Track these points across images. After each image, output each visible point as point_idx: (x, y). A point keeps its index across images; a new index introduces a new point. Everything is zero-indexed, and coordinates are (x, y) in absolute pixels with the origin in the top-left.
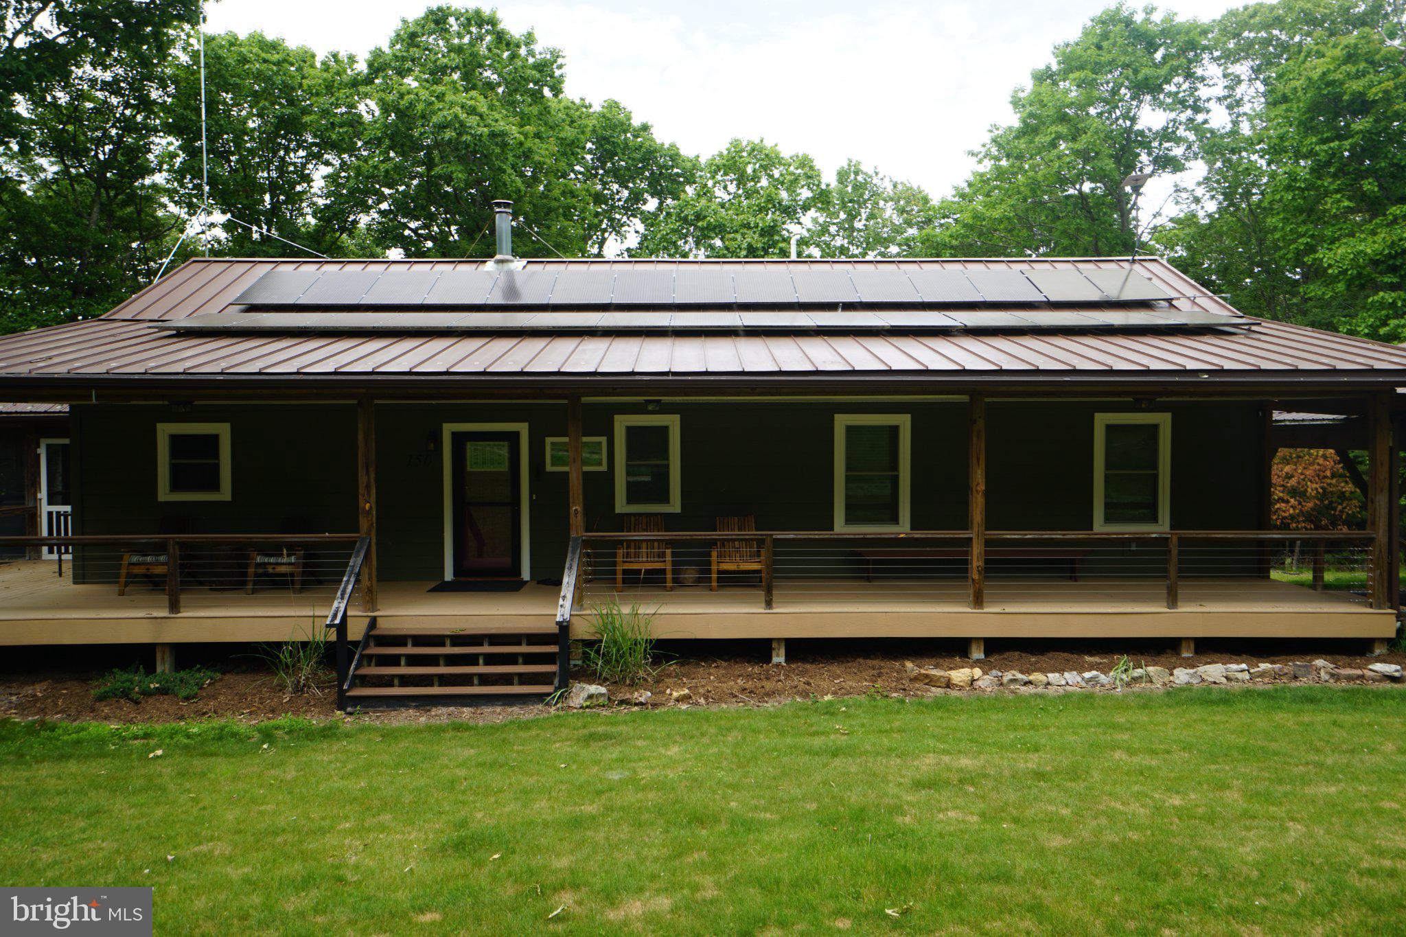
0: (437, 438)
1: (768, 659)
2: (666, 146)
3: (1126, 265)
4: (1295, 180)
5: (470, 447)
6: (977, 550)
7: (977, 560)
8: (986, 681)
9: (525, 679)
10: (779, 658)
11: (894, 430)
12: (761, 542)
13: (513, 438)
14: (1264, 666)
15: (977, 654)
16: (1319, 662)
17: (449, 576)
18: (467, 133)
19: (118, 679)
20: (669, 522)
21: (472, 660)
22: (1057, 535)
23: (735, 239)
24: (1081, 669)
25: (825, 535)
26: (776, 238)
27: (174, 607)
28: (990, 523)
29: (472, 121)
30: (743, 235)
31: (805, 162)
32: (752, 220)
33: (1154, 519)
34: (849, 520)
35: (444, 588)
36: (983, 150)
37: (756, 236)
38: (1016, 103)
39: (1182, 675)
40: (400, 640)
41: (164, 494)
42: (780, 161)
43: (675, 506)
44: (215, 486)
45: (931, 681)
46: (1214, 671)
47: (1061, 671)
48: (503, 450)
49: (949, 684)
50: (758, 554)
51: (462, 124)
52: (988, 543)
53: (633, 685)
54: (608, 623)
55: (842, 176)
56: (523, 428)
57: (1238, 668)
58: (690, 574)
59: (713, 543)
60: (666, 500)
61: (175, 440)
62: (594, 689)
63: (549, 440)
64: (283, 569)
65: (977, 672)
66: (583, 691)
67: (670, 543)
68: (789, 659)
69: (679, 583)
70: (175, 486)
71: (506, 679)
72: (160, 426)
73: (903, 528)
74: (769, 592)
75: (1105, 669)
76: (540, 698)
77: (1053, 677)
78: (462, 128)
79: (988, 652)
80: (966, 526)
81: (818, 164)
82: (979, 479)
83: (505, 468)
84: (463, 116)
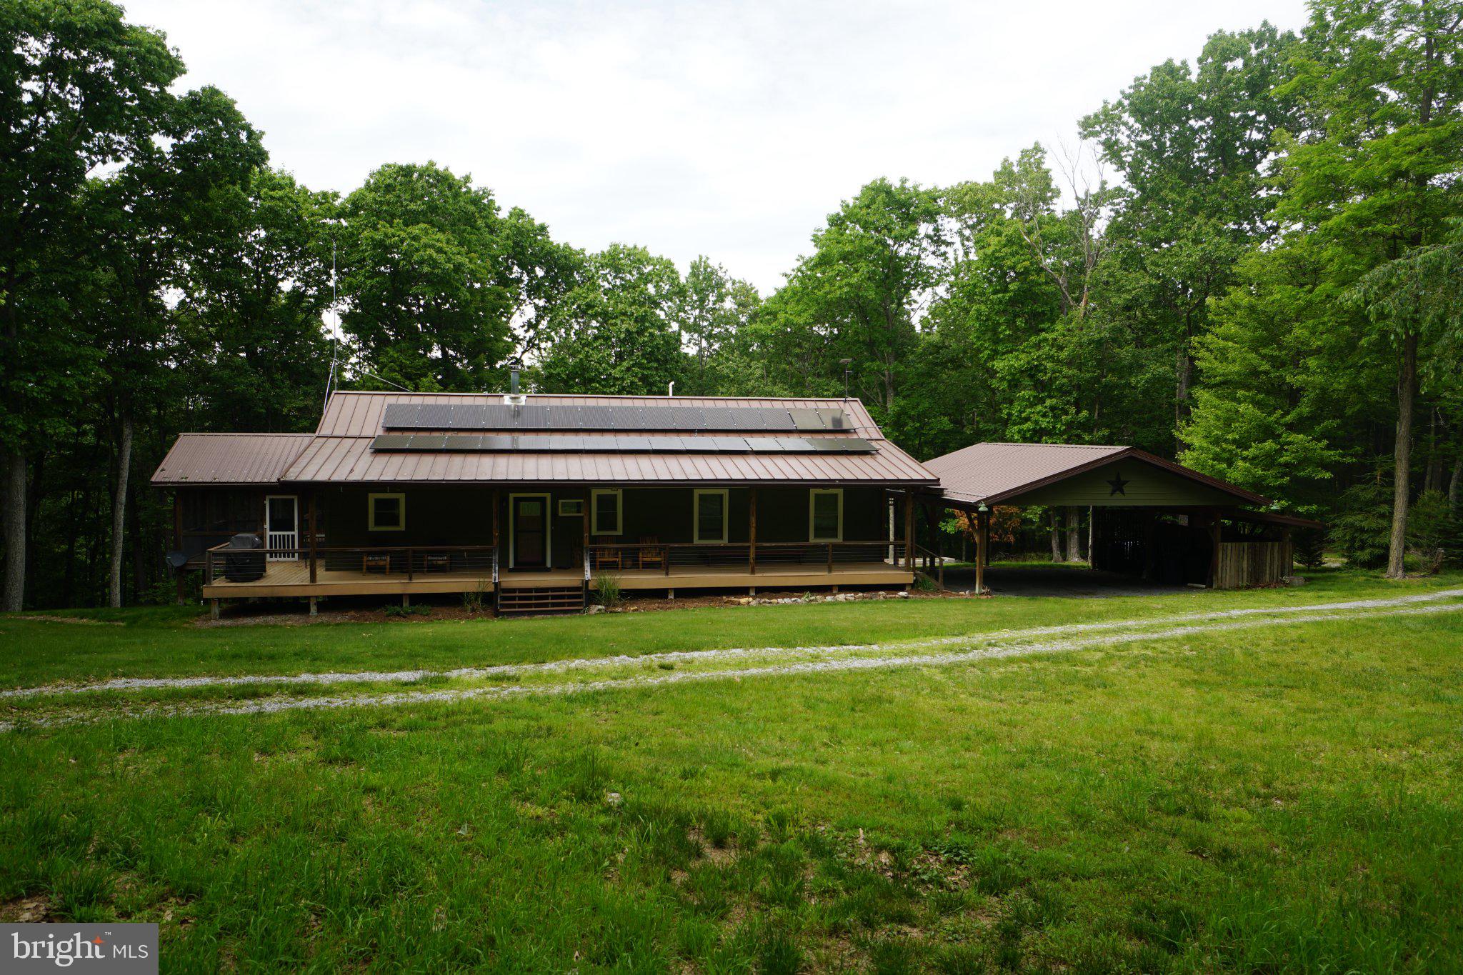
0: (507, 500)
1: (667, 597)
2: (562, 245)
3: (841, 403)
4: (980, 315)
5: (522, 504)
6: (752, 551)
7: (752, 555)
8: (753, 602)
9: (570, 604)
10: (671, 596)
11: (721, 496)
12: (661, 548)
13: (543, 500)
14: (861, 594)
15: (752, 593)
16: (881, 593)
17: (511, 565)
18: (438, 268)
19: (391, 609)
20: (618, 539)
21: (546, 597)
22: (785, 544)
23: (615, 324)
24: (791, 597)
25: (691, 545)
26: (647, 324)
27: (410, 579)
28: (757, 540)
29: (441, 258)
30: (622, 321)
31: (668, 265)
32: (629, 310)
33: (836, 536)
34: (700, 538)
35: (511, 571)
36: (794, 273)
37: (632, 323)
38: (816, 240)
39: (829, 598)
40: (514, 590)
41: (372, 527)
42: (649, 261)
43: (620, 532)
44: (397, 524)
45: (732, 603)
46: (841, 597)
47: (783, 598)
48: (537, 505)
49: (739, 604)
50: (660, 553)
51: (434, 261)
52: (757, 548)
53: (615, 606)
54: (602, 583)
55: (695, 267)
56: (548, 496)
57: (850, 596)
58: (629, 563)
59: (639, 549)
60: (615, 529)
61: (377, 501)
62: (600, 607)
63: (560, 501)
64: (440, 562)
65: (751, 599)
66: (595, 609)
67: (622, 549)
68: (675, 597)
69: (624, 568)
70: (377, 523)
71: (563, 604)
72: (370, 495)
73: (724, 541)
74: (667, 569)
75: (800, 597)
76: (578, 611)
77: (780, 600)
78: (435, 264)
79: (757, 593)
80: (749, 541)
81: (676, 267)
82: (753, 520)
83: (538, 513)
84: (435, 255)
